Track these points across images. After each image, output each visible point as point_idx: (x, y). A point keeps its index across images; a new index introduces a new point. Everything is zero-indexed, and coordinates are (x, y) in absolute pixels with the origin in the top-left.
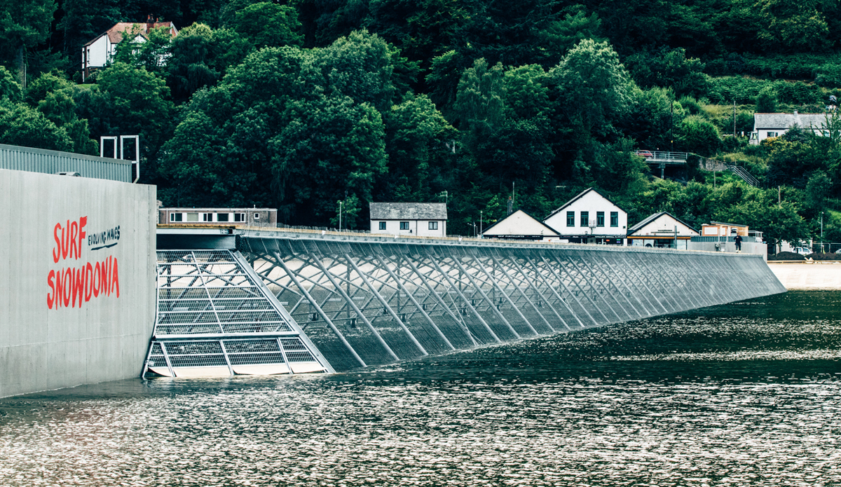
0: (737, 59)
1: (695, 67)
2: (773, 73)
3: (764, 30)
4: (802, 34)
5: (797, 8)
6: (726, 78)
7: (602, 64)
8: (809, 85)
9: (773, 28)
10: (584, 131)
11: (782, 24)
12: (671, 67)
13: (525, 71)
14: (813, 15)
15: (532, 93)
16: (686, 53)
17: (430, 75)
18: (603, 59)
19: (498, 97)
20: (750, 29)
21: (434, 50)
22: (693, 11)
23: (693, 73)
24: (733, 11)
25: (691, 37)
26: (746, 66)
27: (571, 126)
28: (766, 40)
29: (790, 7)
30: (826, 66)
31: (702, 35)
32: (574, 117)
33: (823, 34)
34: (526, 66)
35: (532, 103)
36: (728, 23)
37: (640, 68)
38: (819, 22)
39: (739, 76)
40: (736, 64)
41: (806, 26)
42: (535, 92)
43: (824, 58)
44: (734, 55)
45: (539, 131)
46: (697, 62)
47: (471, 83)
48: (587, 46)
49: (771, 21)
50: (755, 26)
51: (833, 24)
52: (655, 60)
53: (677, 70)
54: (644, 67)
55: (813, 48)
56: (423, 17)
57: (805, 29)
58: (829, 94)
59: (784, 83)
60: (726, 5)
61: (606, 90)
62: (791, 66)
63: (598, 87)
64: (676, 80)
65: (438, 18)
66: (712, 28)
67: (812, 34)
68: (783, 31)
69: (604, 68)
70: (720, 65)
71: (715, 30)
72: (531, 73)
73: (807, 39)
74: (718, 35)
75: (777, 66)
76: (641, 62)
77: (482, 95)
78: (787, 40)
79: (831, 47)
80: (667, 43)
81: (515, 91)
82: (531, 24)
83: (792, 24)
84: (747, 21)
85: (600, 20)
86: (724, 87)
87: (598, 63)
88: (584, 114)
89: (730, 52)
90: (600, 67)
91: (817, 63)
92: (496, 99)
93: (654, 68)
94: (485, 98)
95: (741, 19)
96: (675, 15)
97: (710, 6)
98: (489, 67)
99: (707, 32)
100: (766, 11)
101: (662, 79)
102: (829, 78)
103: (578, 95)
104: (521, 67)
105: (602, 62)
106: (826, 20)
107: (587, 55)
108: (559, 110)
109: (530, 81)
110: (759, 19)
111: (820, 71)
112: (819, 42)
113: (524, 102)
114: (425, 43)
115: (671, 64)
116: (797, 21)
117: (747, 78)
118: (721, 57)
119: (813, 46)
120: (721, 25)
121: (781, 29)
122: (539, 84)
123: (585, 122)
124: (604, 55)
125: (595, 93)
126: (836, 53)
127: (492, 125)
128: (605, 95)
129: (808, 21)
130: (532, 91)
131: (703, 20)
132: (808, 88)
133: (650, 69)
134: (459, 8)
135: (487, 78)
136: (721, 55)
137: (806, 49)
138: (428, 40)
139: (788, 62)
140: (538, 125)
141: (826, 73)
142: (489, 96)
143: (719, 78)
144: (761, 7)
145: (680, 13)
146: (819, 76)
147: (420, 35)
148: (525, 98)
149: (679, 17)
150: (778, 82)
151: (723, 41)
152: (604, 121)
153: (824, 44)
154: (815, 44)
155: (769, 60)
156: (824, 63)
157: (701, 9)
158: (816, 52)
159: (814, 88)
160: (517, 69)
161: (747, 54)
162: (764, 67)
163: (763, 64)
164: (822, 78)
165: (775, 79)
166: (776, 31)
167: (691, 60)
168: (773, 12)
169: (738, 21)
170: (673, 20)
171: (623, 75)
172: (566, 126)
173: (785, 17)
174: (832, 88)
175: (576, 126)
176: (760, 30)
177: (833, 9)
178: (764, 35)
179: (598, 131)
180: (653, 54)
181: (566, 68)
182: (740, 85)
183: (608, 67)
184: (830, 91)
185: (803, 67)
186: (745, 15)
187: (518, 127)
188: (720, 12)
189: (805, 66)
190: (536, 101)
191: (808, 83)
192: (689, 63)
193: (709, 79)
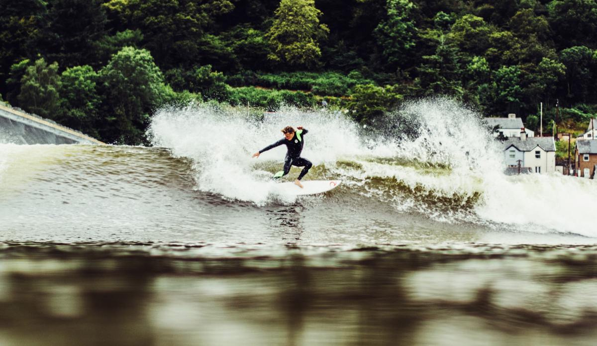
0: (252, 75)
1: (219, 79)
2: (279, 85)
3: (272, 53)
4: (301, 56)
5: (297, 37)
6: (243, 88)
7: (141, 65)
8: (307, 94)
9: (279, 52)
10: (126, 120)
11: (286, 49)
12: (200, 79)
13: (77, 70)
14: (309, 42)
15: (83, 88)
16: (212, 68)
17: (10, 79)
18: (141, 62)
19: (54, 89)
20: (262, 52)
21: (14, 61)
22: (219, 39)
23: (217, 83)
24: (249, 39)
25: (217, 58)
26: (259, 80)
27: (115, 116)
28: (274, 60)
29: (292, 37)
30: (320, 80)
31: (225, 56)
32: (118, 108)
33: (317, 56)
34: (79, 67)
35: (83, 96)
36: (245, 48)
37: (177, 78)
38: (314, 47)
39: (252, 87)
40: (251, 79)
41: (304, 51)
42: (86, 86)
43: (317, 75)
44: (249, 72)
45: (87, 118)
46: (220, 75)
47: (31, 78)
48: (128, 51)
49: (278, 47)
50: (265, 50)
51: (325, 50)
52: (188, 73)
53: (205, 80)
54: (180, 78)
55: (309, 67)
56: (6, 35)
57: (304, 52)
58: (321, 100)
59: (287, 92)
60: (244, 35)
61: (144, 87)
62: (293, 80)
63: (138, 84)
64: (204, 88)
65: (19, 36)
66: (233, 51)
67: (309, 56)
68: (286, 54)
69: (142, 68)
70: (239, 80)
71: (235, 53)
72: (82, 73)
73: (305, 60)
74: (237, 57)
75: (282, 80)
76: (177, 74)
77: (39, 87)
78: (290, 61)
79: (323, 67)
80: (198, 62)
81: (70, 86)
82: (87, 37)
83: (294, 49)
84: (259, 46)
85: (143, 35)
86: (241, 95)
87: (137, 64)
88: (126, 106)
89: (246, 70)
90: (139, 67)
91: (312, 78)
92: (51, 91)
93: (188, 79)
94: (43, 90)
95: (255, 45)
96: (205, 42)
97: (232, 36)
98: (48, 66)
99: (230, 54)
100: (274, 39)
101: (194, 87)
102: (321, 89)
103: (121, 90)
104: (75, 68)
105: (140, 63)
106: (319, 47)
107: (128, 58)
108: (105, 102)
109: (81, 78)
110: (268, 46)
111: (315, 84)
112: (314, 63)
113: (77, 95)
114: (7, 55)
115: (200, 76)
116: (297, 46)
117: (259, 89)
118: (240, 74)
119: (309, 65)
120: (240, 50)
121: (286, 52)
122: (89, 81)
123: (127, 112)
124: (142, 59)
125: (135, 89)
126: (327, 71)
127: (49, 112)
128: (143, 90)
129: (306, 46)
130: (83, 86)
131: (227, 46)
132: (306, 95)
133: (185, 80)
134: (35, 29)
135: (45, 74)
136: (240, 72)
137: (303, 68)
138: (9, 53)
139: (291, 77)
140: (86, 112)
141: (320, 85)
142: (46, 88)
143: (238, 88)
144: (270, 37)
145: (209, 40)
146: (314, 87)
147: (4, 49)
148: (78, 91)
149: (208, 43)
150: (283, 91)
151: (241, 62)
152: (142, 112)
153: (317, 64)
154: (310, 64)
155: (276, 76)
156: (318, 78)
157: (225, 37)
158: (312, 71)
159: (310, 96)
160: (71, 69)
161: (260, 72)
162: (272, 81)
163: (272, 78)
164: (316, 88)
165: (280, 90)
166: (281, 54)
167: (216, 74)
168: (279, 41)
169: (253, 46)
170: (203, 45)
171: (158, 76)
172: (111, 116)
173: (288, 44)
174: (323, 96)
175: (120, 115)
176: (269, 53)
177: (324, 39)
178: (273, 57)
179: (138, 119)
180: (187, 70)
181: (111, 69)
182: (253, 93)
183: (146, 68)
184: (322, 98)
185: (301, 80)
186: (258, 42)
187: (70, 114)
188: (240, 40)
189: (304, 80)
190: (87, 95)
191: (305, 92)
192: (214, 75)
193: (229, 88)
